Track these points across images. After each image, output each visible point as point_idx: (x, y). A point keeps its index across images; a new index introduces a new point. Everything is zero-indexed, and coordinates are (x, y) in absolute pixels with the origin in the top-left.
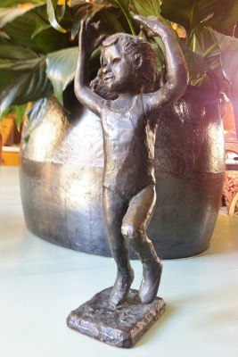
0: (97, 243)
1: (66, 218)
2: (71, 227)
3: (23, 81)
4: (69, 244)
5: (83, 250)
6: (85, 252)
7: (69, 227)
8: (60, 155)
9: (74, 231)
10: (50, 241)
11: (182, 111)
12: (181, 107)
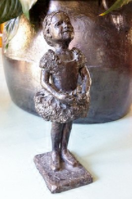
8: (31, 56)
11: (118, 22)
12: (118, 19)
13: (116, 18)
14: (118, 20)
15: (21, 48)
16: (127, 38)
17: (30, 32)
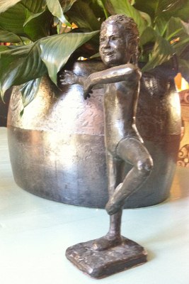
0: (84, 197)
1: (56, 177)
2: (61, 185)
3: (21, 64)
4: (60, 199)
5: (71, 203)
6: (73, 204)
7: (59, 185)
8: (50, 125)
9: (63, 188)
10: (41, 197)
11: (151, 85)
12: (151, 82)
13: (149, 81)
14: (150, 84)
15: (37, 115)
16: (161, 103)
17: (49, 97)
